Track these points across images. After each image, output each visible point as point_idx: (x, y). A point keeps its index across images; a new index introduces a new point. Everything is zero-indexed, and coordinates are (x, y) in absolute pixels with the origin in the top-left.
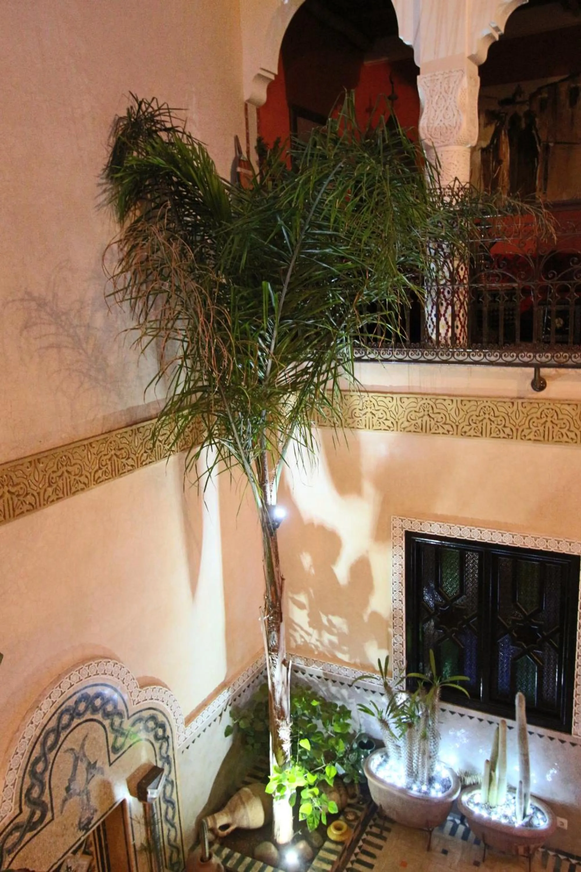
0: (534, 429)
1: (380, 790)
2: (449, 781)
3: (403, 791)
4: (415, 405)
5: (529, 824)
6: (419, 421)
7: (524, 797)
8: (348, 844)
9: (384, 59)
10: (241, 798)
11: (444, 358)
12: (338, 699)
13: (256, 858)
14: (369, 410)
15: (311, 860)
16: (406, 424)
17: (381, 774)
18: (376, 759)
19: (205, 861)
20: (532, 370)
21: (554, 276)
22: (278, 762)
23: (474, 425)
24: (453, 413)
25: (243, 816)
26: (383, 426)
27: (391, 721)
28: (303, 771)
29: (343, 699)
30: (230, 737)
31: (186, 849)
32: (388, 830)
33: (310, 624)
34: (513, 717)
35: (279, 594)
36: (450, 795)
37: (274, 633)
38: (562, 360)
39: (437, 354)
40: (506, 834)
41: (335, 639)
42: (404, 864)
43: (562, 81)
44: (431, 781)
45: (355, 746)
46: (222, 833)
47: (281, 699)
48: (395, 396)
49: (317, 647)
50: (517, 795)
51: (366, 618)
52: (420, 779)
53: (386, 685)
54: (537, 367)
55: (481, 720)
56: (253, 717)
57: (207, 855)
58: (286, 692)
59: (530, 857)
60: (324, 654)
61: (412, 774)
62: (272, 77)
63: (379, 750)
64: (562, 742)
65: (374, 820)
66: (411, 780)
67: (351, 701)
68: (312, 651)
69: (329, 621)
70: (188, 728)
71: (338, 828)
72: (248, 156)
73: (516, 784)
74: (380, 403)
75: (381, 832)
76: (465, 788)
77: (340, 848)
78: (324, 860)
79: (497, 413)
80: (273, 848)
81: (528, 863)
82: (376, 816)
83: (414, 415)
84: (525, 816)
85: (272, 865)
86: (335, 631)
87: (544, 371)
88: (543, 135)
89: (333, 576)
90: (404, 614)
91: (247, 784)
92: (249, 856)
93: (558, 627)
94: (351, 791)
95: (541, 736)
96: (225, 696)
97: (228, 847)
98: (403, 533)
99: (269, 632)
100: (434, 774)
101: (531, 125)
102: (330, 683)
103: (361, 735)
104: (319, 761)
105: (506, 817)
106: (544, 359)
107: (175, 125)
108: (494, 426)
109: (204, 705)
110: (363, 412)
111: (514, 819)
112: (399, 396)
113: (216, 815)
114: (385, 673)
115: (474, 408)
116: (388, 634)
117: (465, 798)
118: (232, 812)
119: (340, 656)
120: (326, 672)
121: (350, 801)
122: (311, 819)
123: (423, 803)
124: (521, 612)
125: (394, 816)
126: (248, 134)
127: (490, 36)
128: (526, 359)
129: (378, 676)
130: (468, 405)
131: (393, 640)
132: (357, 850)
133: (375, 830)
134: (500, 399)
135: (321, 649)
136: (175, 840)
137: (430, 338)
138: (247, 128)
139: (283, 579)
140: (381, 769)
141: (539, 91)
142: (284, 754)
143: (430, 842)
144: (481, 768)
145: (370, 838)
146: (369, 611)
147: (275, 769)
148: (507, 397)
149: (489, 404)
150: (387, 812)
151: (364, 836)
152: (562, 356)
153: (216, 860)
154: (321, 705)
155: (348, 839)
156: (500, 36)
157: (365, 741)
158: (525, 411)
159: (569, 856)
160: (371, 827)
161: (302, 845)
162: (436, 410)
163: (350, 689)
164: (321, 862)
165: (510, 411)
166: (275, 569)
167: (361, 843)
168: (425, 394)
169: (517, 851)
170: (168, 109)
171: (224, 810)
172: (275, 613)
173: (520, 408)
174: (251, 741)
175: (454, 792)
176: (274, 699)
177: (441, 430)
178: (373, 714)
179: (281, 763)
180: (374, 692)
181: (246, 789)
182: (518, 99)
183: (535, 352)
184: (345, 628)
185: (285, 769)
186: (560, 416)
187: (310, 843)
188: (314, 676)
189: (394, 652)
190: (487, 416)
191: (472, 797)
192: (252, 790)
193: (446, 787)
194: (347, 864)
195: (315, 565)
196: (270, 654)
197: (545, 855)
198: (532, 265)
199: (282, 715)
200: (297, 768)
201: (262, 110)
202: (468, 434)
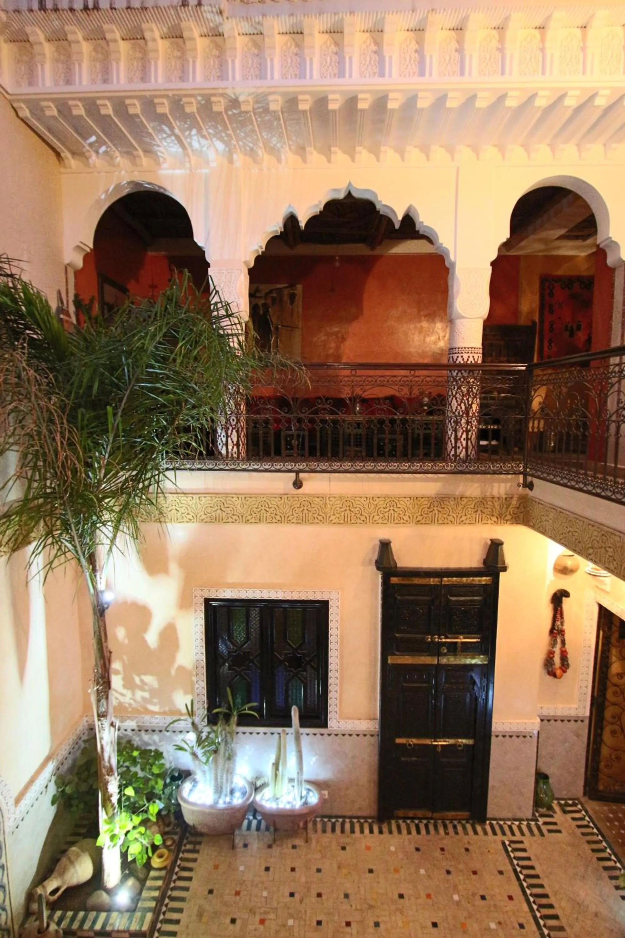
0: (296, 515)
1: (193, 812)
2: (245, 788)
3: (211, 807)
4: (210, 502)
5: (306, 803)
6: (214, 514)
7: (300, 783)
8: (169, 868)
9: (163, 253)
10: (69, 859)
11: (232, 467)
12: (150, 745)
13: (87, 910)
14: (174, 507)
15: (140, 893)
16: (204, 517)
17: (191, 799)
18: (187, 786)
19: (42, 931)
20: (293, 475)
21: (306, 411)
22: (107, 814)
23: (254, 515)
24: (239, 507)
25: (73, 874)
26: (185, 519)
27: (199, 752)
28: (129, 814)
29: (155, 743)
30: (56, 806)
31: (16, 927)
32: (200, 843)
33: (125, 687)
34: (290, 725)
35: (107, 666)
36: (248, 799)
37: (103, 701)
38: (313, 467)
39: (227, 465)
40: (290, 816)
41: (146, 695)
42: (216, 867)
43: (285, 287)
44: (232, 792)
45: (168, 780)
46: (52, 898)
47: (110, 758)
48: (194, 496)
49: (130, 704)
50: (296, 784)
51: (173, 672)
52: (224, 793)
53: (193, 724)
54: (297, 472)
55: (265, 734)
56: (77, 780)
57: (45, 925)
58: (114, 750)
59: (305, 828)
60: (138, 710)
61: (219, 790)
62: (88, 250)
63: (188, 778)
64: (322, 735)
65: (187, 839)
66: (217, 795)
67: (161, 743)
68: (126, 709)
69: (142, 681)
70: (18, 808)
71: (160, 856)
72: (68, 307)
73: (294, 775)
74: (183, 502)
75: (194, 847)
76: (257, 789)
77: (163, 873)
78: (151, 889)
79: (270, 506)
80: (104, 895)
81: (305, 833)
82: (188, 835)
83: (209, 510)
84: (301, 798)
85: (105, 911)
86: (147, 688)
87: (301, 475)
88: (274, 320)
89: (144, 642)
90: (204, 663)
91: (73, 843)
92: (81, 910)
93: (315, 653)
94: (167, 821)
95: (308, 735)
96: (51, 767)
97: (60, 909)
98: (203, 600)
99: (99, 701)
100: (233, 785)
101: (266, 312)
102: (143, 733)
103: (173, 770)
104: (141, 803)
105: (289, 803)
106: (301, 467)
107: (13, 273)
108: (268, 514)
109: (32, 781)
110: (169, 509)
111: (294, 803)
112: (197, 496)
113: (45, 883)
114: (191, 714)
115: (254, 503)
116: (192, 682)
117: (258, 798)
118: (62, 874)
119: (152, 708)
120: (140, 724)
121: (167, 829)
122: (139, 857)
123: (230, 812)
124: (291, 646)
125: (204, 830)
126: (67, 290)
127: (257, 251)
128: (290, 467)
129: (187, 717)
130: (250, 500)
131: (197, 686)
132: (177, 869)
133: (189, 847)
134: (272, 496)
135: (134, 705)
136: (6, 923)
137: (220, 453)
138: (67, 285)
139: (111, 653)
140: (193, 794)
141: (271, 291)
142: (113, 805)
143: (233, 841)
144: (268, 770)
145: (187, 855)
146: (176, 666)
147: (106, 821)
148: (277, 494)
149: (265, 499)
150: (200, 828)
151: (181, 855)
152: (313, 465)
153: (53, 927)
154: (140, 754)
155: (168, 863)
156: (262, 252)
157: (176, 775)
158: (289, 503)
159: (330, 817)
160: (185, 846)
161: (131, 882)
162: (226, 506)
163: (161, 734)
164: (149, 891)
165: (279, 503)
166: (104, 645)
167: (179, 862)
168: (217, 494)
169: (298, 825)
170: (8, 259)
171: (53, 876)
172: (104, 682)
173: (286, 501)
174: (75, 802)
175: (250, 795)
176: (103, 759)
177: (230, 520)
178: (186, 750)
179: (110, 813)
180: (181, 732)
181: (74, 849)
182: (258, 295)
183: (295, 463)
184: (155, 684)
185: (114, 818)
186: (313, 506)
187: (138, 879)
188: (129, 730)
189: (198, 695)
190: (263, 508)
191: (263, 796)
192: (79, 848)
193: (244, 794)
194: (170, 884)
195: (128, 635)
196: (99, 720)
197: (315, 823)
198: (291, 403)
199: (110, 771)
200: (124, 814)
201: (78, 274)
202: (250, 521)
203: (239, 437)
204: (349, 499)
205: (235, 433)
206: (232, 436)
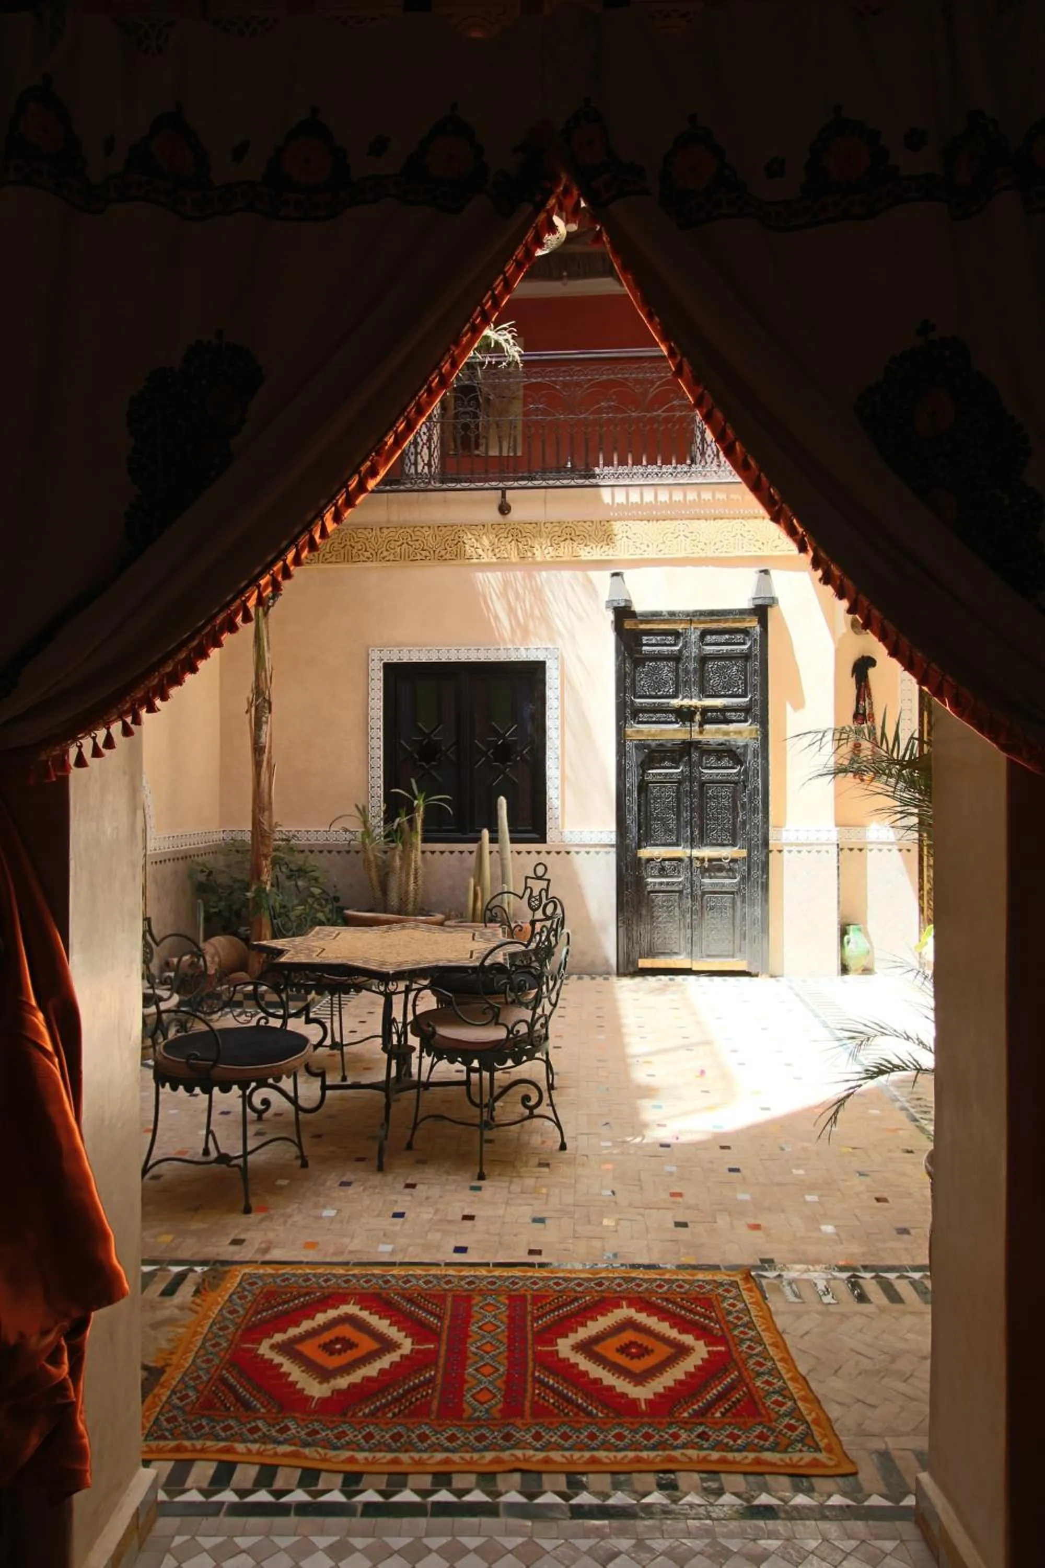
0: (503, 548)
4: (395, 534)
6: (398, 550)
11: (422, 486)
16: (385, 554)
20: (499, 493)
23: (449, 549)
24: (430, 539)
26: (361, 559)
48: (375, 528)
54: (504, 490)
64: (538, 853)
74: (360, 535)
83: (393, 545)
87: (509, 493)
93: (529, 740)
95: (519, 853)
98: (382, 664)
106: (509, 483)
110: (341, 547)
112: (379, 528)
115: (449, 533)
124: (497, 731)
128: (494, 484)
130: (445, 530)
158: (494, 532)
162: (414, 538)
165: (481, 533)
173: (490, 529)
177: (419, 557)
186: (524, 535)
202: (445, 557)
203: (431, 455)
204: (570, 525)
205: (425, 450)
206: (423, 454)
